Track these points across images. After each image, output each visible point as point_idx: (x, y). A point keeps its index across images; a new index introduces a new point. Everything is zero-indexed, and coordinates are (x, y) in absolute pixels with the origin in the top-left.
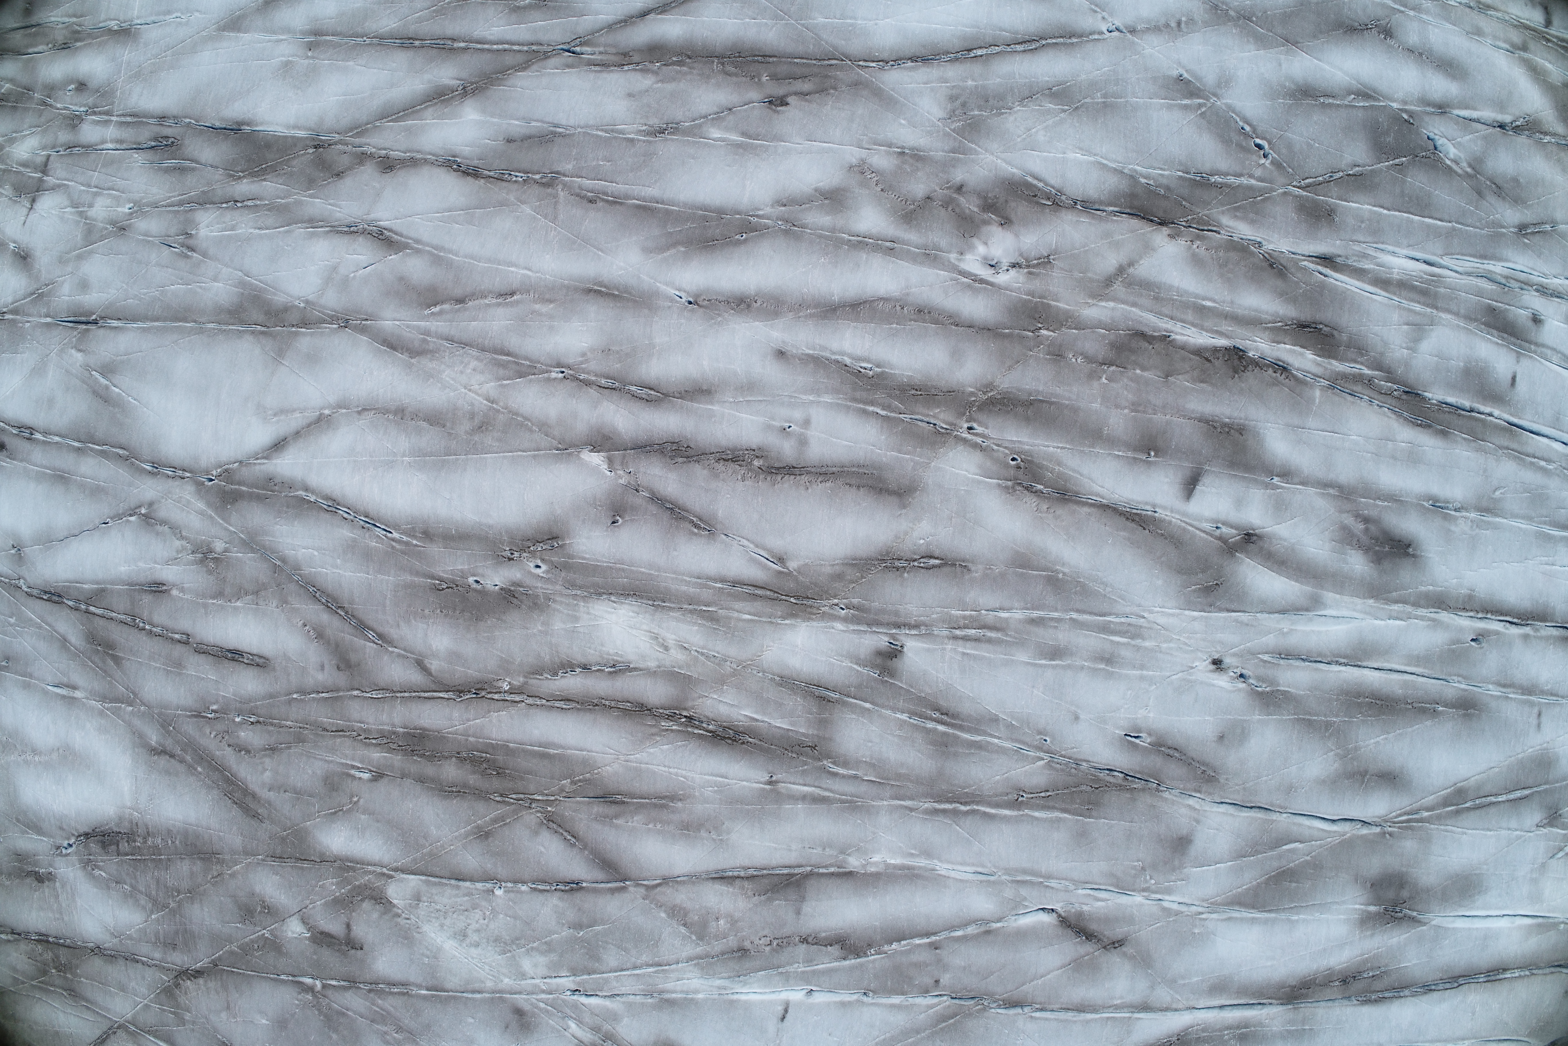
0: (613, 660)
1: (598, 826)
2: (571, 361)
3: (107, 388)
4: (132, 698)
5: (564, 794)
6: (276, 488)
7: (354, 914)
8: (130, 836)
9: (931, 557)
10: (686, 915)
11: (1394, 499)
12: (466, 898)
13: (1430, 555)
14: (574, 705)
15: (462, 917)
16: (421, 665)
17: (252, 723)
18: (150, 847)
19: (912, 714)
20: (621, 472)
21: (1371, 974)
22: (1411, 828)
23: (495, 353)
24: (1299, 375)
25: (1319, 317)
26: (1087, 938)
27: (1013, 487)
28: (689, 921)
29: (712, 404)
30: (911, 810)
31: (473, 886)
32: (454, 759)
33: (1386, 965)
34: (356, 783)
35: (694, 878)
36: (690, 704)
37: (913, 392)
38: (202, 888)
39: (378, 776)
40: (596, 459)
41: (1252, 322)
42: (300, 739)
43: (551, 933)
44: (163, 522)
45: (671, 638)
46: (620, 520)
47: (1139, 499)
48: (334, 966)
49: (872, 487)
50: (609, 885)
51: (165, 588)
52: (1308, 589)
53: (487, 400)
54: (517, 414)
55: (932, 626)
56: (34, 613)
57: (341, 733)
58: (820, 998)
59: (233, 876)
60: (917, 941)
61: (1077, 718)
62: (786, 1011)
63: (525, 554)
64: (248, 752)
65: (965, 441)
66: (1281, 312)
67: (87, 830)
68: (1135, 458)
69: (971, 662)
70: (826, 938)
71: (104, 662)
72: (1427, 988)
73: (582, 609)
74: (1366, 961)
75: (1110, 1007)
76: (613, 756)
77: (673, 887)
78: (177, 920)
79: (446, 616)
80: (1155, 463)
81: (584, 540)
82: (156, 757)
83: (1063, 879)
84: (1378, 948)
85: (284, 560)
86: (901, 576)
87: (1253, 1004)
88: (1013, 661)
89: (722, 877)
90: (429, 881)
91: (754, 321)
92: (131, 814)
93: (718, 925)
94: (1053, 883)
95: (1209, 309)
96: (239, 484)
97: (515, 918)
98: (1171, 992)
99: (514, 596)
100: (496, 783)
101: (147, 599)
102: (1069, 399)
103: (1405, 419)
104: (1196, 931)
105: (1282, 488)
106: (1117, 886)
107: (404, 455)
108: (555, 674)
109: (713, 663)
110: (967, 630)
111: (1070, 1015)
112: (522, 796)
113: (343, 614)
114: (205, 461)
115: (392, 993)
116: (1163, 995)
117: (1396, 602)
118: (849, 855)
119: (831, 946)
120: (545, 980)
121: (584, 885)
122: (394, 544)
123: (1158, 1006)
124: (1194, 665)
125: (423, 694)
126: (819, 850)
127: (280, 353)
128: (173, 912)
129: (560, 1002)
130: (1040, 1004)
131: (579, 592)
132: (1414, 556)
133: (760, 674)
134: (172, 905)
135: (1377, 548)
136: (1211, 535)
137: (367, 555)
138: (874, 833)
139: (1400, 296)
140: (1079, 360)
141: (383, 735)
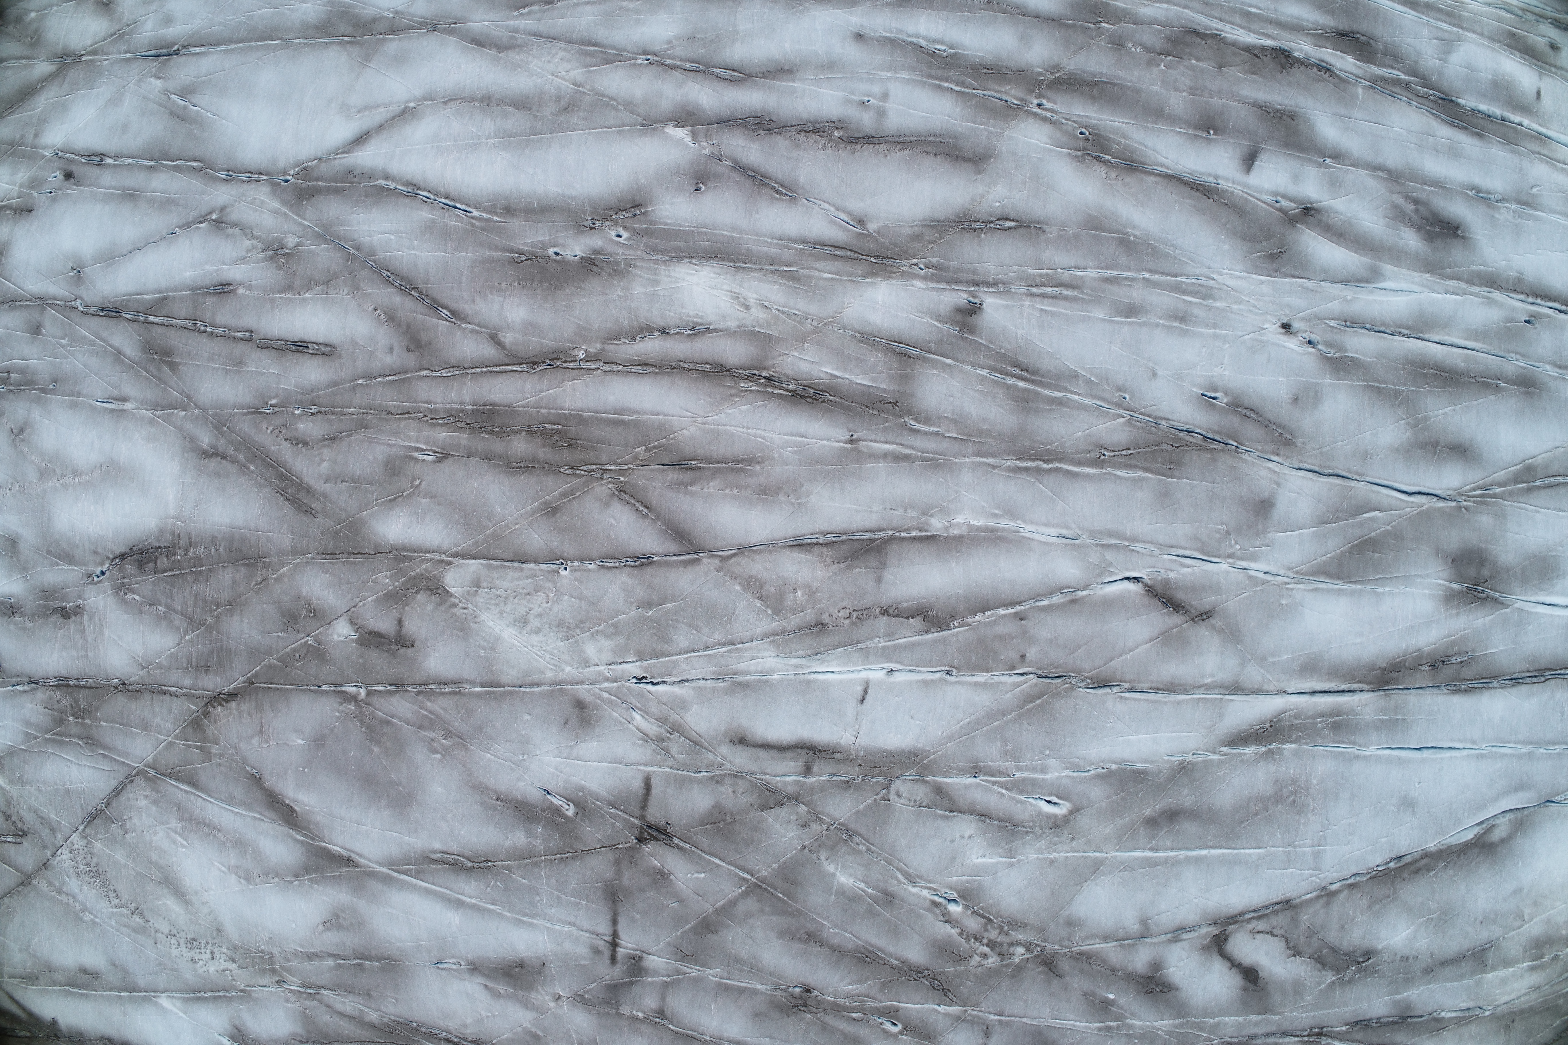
0: (693, 322)
1: (671, 494)
2: (657, 48)
3: (185, 107)
4: (187, 402)
5: (638, 462)
6: (356, 179)
7: (407, 608)
8: (170, 550)
9: (1007, 219)
10: (761, 587)
11: (1439, 184)
12: (530, 580)
13: (1479, 237)
14: (652, 369)
15: (523, 602)
16: (495, 339)
17: (313, 414)
18: (190, 558)
19: (993, 369)
20: (705, 144)
21: (1459, 660)
22: (1485, 503)
23: (583, 45)
24: (1342, 74)
25: (1356, 27)
26: (1174, 609)
27: (1082, 157)
28: (765, 593)
29: (794, 81)
30: (994, 467)
31: (537, 567)
32: (524, 433)
33: (1473, 651)
34: (418, 465)
35: (770, 546)
36: (770, 363)
37: (985, 71)
38: (243, 598)
39: (443, 456)
40: (681, 133)
41: (1295, 28)
42: (362, 425)
43: (618, 613)
44: (234, 225)
45: (752, 298)
46: (703, 188)
47: (1202, 170)
48: (382, 668)
49: (948, 155)
50: (682, 558)
51: (231, 288)
52: (1367, 260)
53: (573, 84)
54: (603, 95)
55: (1010, 283)
56: (88, 330)
57: (406, 416)
58: (899, 677)
59: (278, 580)
60: (1002, 612)
61: (1155, 374)
62: (866, 691)
63: (607, 223)
64: (306, 444)
65: (1035, 115)
66: (1321, 21)
67: (123, 549)
68: (1195, 135)
69: (1049, 319)
70: (907, 609)
71: (159, 370)
72: (1516, 681)
73: (662, 272)
74: (1453, 643)
75: (1200, 687)
76: (690, 419)
77: (749, 556)
78: (214, 637)
79: (523, 287)
80: (1215, 140)
81: (667, 206)
82: (206, 460)
83: (1148, 542)
84: (1464, 630)
85: (358, 248)
86: (979, 236)
87: (1343, 691)
88: (1090, 317)
89: (800, 544)
90: (491, 565)
91: (834, 8)
92: (175, 524)
93: (795, 597)
94: (1138, 547)
95: (1255, 14)
96: (317, 179)
97: (580, 598)
98: (1262, 671)
99: (594, 264)
100: (567, 455)
101: (211, 301)
102: (1131, 81)
103: (1443, 120)
104: (1284, 602)
105: (1335, 167)
106: (1202, 552)
107: (489, 137)
108: (633, 339)
109: (795, 321)
110: (1044, 288)
111: (1160, 697)
112: (593, 467)
113: (416, 294)
114: (281, 164)
115: (442, 694)
116: (1254, 675)
117: (1451, 278)
118: (931, 516)
119: (913, 618)
120: (610, 667)
121: (656, 559)
122: (474, 221)
123: (1249, 686)
124: (1265, 327)
125: (495, 369)
126: (900, 512)
127: (367, 58)
128: (210, 629)
129: (625, 690)
130: (1130, 682)
131: (660, 257)
132: (1463, 237)
133: (841, 331)
134: (210, 620)
135: (1428, 228)
136: (1272, 207)
137: (446, 234)
138: (957, 492)
139: (1427, 15)
140: (1138, 50)
141: (450, 414)
